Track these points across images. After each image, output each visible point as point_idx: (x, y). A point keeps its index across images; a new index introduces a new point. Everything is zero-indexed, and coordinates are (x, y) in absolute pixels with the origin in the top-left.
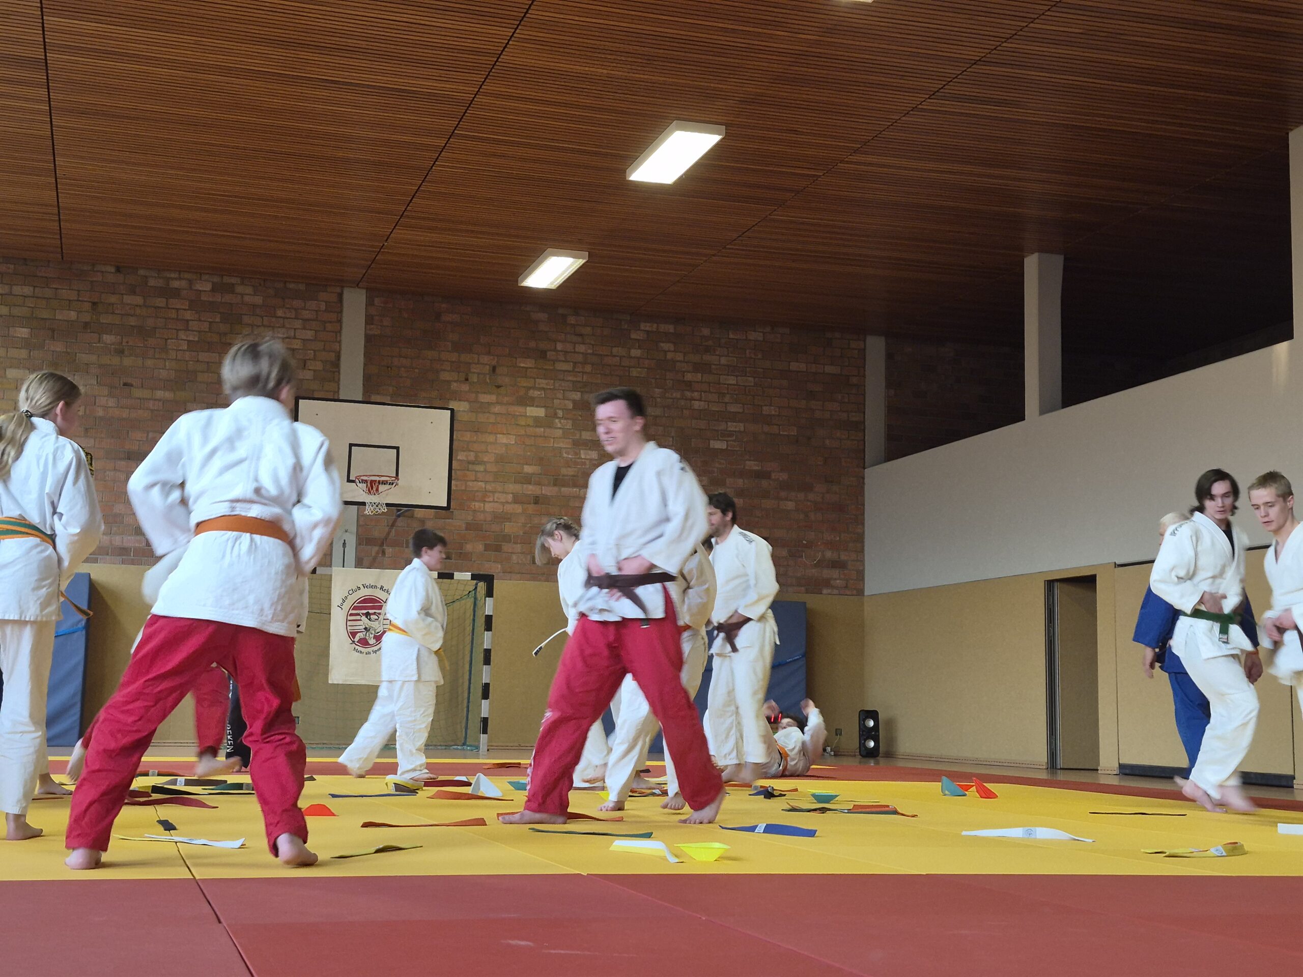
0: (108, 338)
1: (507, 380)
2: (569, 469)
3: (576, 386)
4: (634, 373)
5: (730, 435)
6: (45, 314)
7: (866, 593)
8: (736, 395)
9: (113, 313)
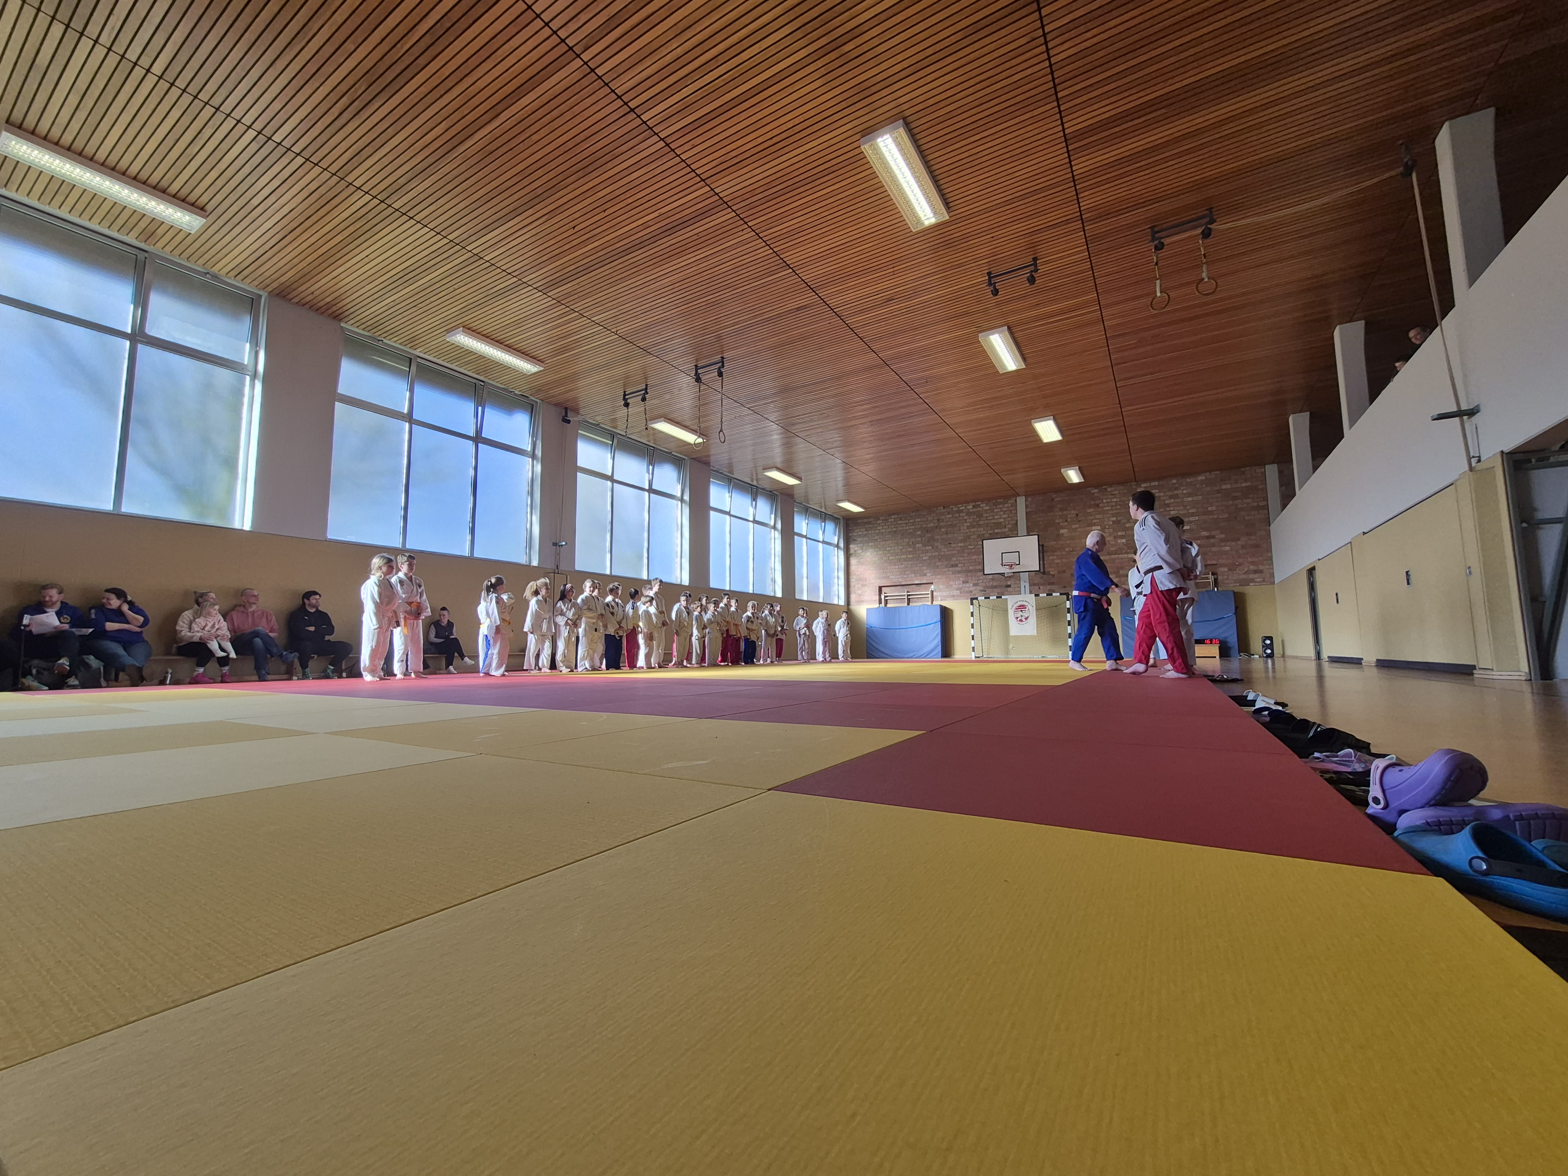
1: (1083, 518)
7: (1276, 583)
9: (944, 521)
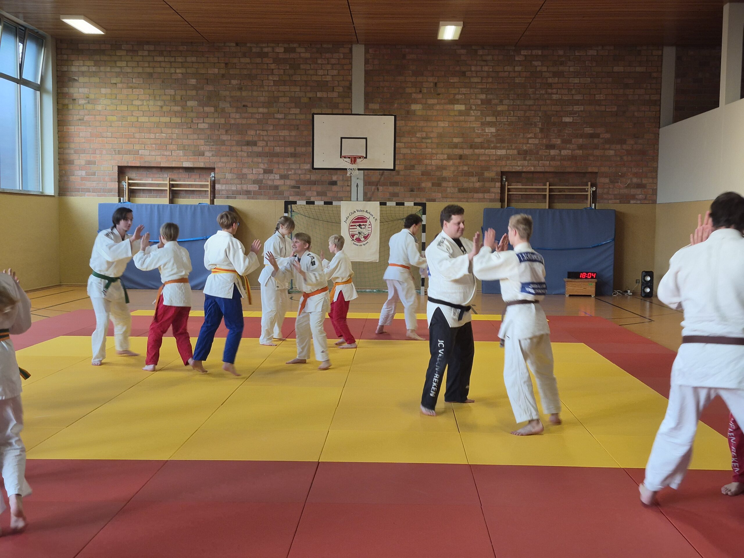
0: (234, 82)
1: (443, 90)
2: (479, 139)
3: (482, 91)
4: (517, 80)
5: (575, 113)
6: (203, 71)
7: (658, 202)
8: (579, 89)
9: (236, 68)
